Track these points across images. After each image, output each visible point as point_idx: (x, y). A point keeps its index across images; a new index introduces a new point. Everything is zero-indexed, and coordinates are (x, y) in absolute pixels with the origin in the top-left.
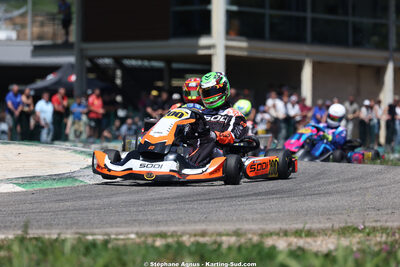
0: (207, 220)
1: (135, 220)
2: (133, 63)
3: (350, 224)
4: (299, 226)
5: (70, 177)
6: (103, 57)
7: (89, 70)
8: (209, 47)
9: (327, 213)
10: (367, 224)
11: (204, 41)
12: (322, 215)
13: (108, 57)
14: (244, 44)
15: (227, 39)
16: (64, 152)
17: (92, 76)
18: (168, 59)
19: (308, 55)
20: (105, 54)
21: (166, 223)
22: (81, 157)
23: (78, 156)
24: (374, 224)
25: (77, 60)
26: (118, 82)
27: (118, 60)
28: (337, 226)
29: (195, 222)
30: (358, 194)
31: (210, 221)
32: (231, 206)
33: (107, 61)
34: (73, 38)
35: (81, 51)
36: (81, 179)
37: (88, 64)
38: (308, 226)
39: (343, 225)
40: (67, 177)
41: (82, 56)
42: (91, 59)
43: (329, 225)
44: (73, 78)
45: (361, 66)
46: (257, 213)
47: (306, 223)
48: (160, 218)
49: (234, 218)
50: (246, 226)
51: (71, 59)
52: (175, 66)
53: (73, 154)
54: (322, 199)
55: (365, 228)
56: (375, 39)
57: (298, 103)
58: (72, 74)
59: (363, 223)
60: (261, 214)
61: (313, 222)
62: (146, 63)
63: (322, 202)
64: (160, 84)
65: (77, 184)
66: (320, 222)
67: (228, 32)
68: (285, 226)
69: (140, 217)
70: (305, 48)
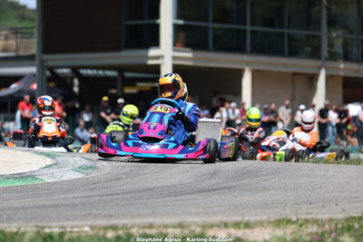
0: (154, 214)
1: (89, 214)
2: (89, 72)
3: (284, 217)
4: (238, 218)
5: (31, 176)
6: (62, 67)
7: (49, 80)
8: (158, 58)
9: (264, 206)
10: (300, 217)
11: (153, 52)
12: (259, 209)
13: (66, 67)
14: (189, 55)
15: (174, 51)
16: (25, 153)
17: (52, 85)
18: (121, 69)
19: (247, 64)
20: (64, 64)
21: (117, 216)
22: (41, 157)
23: (38, 156)
24: (306, 217)
25: (38, 70)
26: (76, 89)
27: (75, 70)
28: (273, 218)
29: (143, 216)
30: (291, 189)
31: (157, 215)
32: (176, 201)
33: (65, 71)
34: (34, 50)
35: (42, 61)
36: (40, 177)
37: (48, 73)
38: (246, 219)
39: (278, 217)
40: (28, 176)
41: (42, 67)
42: (51, 69)
43: (265, 217)
44: (35, 86)
45: (295, 74)
46: (200, 207)
47: (245, 216)
48: (112, 212)
49: (180, 212)
50: (189, 219)
51: (33, 70)
52: (127, 75)
53: (34, 155)
54: (260, 194)
55: (298, 220)
56: (308, 49)
57: (238, 107)
58: (34, 83)
59: (297, 215)
60: (204, 208)
61: (250, 215)
62: (101, 72)
63: (259, 197)
64: (113, 91)
65: (36, 182)
66: (257, 215)
67: (175, 44)
68: (225, 219)
69: (94, 212)
70: (245, 58)
